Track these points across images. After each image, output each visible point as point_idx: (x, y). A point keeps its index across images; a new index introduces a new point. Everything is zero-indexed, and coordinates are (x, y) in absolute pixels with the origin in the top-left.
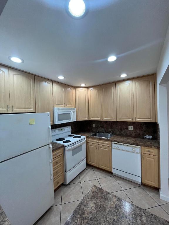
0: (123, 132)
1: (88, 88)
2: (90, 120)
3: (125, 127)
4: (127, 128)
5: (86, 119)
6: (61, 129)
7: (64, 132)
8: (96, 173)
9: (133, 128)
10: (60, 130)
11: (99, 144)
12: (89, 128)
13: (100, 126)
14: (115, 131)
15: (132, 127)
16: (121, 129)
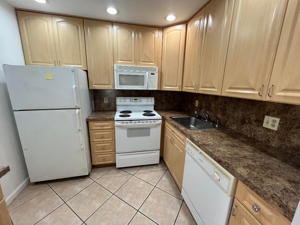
0: (245, 129)
1: (186, 23)
2: (184, 90)
3: (253, 117)
4: (260, 122)
5: (176, 89)
6: (135, 100)
7: (139, 103)
8: (165, 178)
9: (277, 124)
10: (133, 100)
11: (175, 135)
12: (190, 106)
13: (204, 105)
14: (228, 123)
15: (278, 120)
16: (243, 122)
